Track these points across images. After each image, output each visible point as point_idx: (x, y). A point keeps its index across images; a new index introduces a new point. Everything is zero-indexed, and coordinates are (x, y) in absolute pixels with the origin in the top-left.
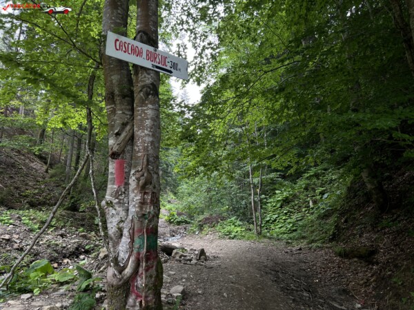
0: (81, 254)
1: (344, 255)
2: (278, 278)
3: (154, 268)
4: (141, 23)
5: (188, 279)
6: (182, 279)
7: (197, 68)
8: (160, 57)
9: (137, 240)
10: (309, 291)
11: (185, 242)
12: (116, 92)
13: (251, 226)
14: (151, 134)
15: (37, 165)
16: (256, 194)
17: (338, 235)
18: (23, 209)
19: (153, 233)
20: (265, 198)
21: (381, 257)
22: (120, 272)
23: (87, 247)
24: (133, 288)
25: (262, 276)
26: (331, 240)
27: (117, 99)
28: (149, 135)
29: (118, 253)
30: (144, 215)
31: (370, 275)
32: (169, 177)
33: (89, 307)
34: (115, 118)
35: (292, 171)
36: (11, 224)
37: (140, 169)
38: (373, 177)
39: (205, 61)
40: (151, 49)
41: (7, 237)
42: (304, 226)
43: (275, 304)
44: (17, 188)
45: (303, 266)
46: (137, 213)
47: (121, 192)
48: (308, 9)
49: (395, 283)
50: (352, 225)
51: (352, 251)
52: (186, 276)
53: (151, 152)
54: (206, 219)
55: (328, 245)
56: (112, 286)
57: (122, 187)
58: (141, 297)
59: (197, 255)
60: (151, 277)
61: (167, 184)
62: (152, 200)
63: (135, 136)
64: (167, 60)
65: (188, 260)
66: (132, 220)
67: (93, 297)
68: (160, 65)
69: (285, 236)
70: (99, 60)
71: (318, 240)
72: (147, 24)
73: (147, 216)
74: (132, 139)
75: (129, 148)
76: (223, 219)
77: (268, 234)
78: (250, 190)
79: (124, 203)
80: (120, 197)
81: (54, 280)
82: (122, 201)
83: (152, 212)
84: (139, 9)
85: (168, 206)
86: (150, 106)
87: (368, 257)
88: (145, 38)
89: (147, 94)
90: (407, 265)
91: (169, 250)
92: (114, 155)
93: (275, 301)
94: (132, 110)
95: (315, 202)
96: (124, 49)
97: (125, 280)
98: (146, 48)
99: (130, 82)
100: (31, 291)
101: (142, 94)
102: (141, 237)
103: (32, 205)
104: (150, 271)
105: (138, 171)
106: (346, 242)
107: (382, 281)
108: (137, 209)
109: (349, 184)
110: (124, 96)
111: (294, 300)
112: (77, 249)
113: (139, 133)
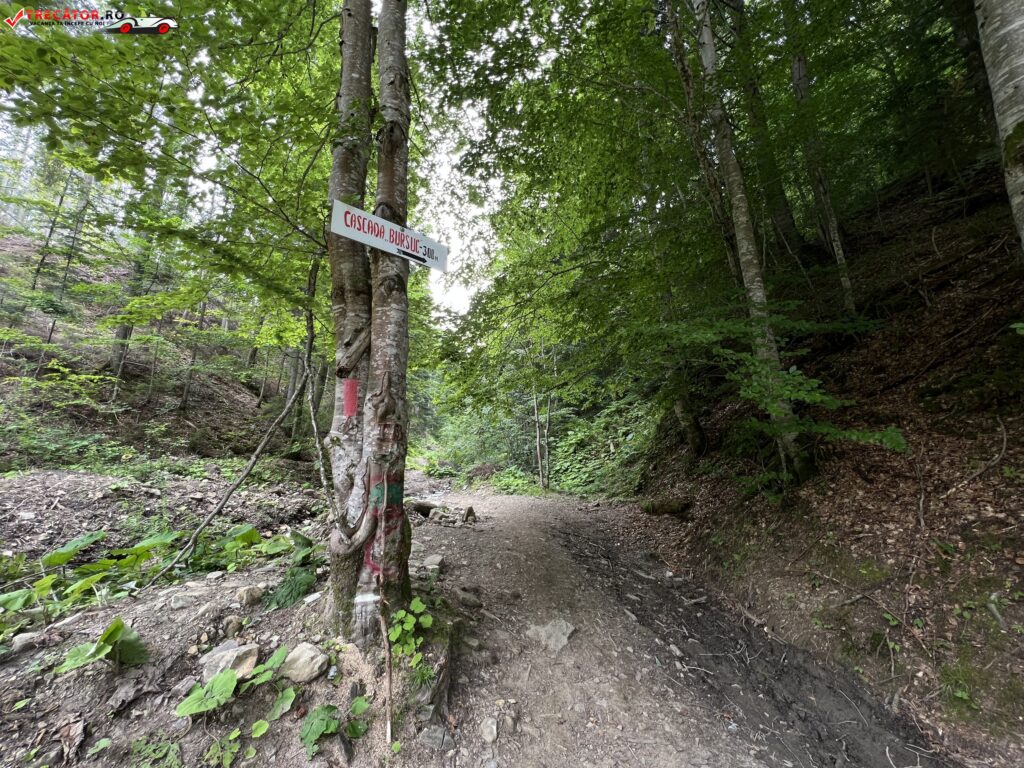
0: (305, 518)
1: (652, 511)
2: (569, 541)
3: (398, 529)
4: (383, 193)
5: (449, 547)
6: (441, 546)
7: (464, 266)
8: (409, 240)
9: (374, 491)
10: (608, 558)
11: (451, 501)
12: (348, 286)
13: (536, 477)
14: (394, 343)
15: (246, 398)
16: (542, 436)
17: (645, 486)
18: (223, 458)
19: (396, 481)
20: (555, 441)
21: (697, 512)
22: (350, 537)
23: (313, 509)
24: (368, 557)
25: (548, 540)
26: (636, 493)
27: (349, 296)
28: (392, 345)
29: (347, 510)
30: (384, 456)
31: (684, 534)
32: (428, 415)
33: (306, 587)
34: (346, 322)
35: (586, 405)
36: (205, 478)
37: (378, 392)
38: (688, 412)
39: (475, 256)
40: (397, 228)
41: (199, 495)
42: (603, 476)
43: (565, 576)
44: (215, 429)
45: (601, 526)
46: (374, 453)
47: (353, 425)
48: (608, 194)
49: (715, 543)
50: (662, 473)
51: (663, 505)
52: (446, 542)
53: (394, 368)
54: (477, 469)
55: (633, 499)
56: (338, 556)
57: (354, 418)
58: (378, 569)
59: (463, 515)
60: (394, 541)
61: (426, 425)
62: (395, 437)
63: (373, 347)
64: (419, 245)
65: (451, 522)
66: (367, 464)
67: (312, 572)
68: (409, 251)
69: (579, 489)
70: (324, 243)
71: (620, 493)
72: (391, 194)
73: (389, 458)
74: (368, 350)
75: (364, 363)
76: (500, 469)
77: (557, 487)
78: (535, 432)
79: (356, 441)
80: (351, 432)
81: (260, 552)
82: (353, 438)
83: (396, 453)
84: (381, 174)
85: (428, 454)
86: (394, 305)
87: (681, 512)
88: (388, 212)
89: (390, 289)
90: (728, 521)
91: (424, 510)
92: (342, 373)
93: (565, 572)
94: (369, 311)
95: (617, 446)
96: (357, 225)
97: (356, 547)
98: (389, 225)
99: (367, 273)
100: (224, 568)
101: (382, 289)
102: (379, 487)
103: (237, 452)
104: (391, 534)
105: (376, 395)
106: (656, 494)
107: (699, 542)
108: (375, 448)
109: (659, 422)
110: (358, 293)
111: (589, 570)
112: (300, 511)
113: (377, 343)
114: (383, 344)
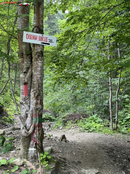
8: (44, 38)
12: (24, 53)
19: (41, 116)
22: (28, 131)
24: (32, 138)
28: (39, 74)
29: (26, 124)
30: (37, 109)
34: (24, 65)
37: (35, 89)
40: (41, 35)
47: (27, 98)
53: (40, 82)
56: (24, 137)
58: (36, 142)
59: (60, 139)
60: (40, 134)
62: (40, 103)
63: (33, 74)
65: (54, 140)
66: (32, 111)
82: (27, 102)
83: (40, 108)
86: (40, 61)
88: (38, 30)
94: (31, 61)
96: (30, 38)
97: (29, 135)
98: (38, 35)
102: (36, 118)
104: (39, 131)
108: (34, 106)
113: (35, 73)
114: (37, 74)
